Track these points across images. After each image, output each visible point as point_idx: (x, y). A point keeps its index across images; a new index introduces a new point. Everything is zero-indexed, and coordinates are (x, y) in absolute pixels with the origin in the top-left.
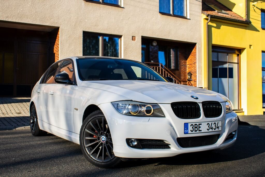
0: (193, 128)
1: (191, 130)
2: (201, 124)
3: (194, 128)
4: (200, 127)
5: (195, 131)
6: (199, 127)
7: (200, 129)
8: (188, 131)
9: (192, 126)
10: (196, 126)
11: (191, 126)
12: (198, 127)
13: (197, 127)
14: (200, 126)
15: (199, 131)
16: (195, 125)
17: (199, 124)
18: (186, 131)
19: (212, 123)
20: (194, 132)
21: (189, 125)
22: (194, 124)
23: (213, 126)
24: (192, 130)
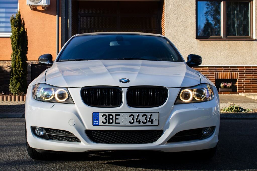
0: (105, 119)
1: (103, 122)
2: (119, 115)
3: (108, 119)
4: (118, 119)
5: (109, 123)
6: (116, 119)
7: (117, 121)
8: (98, 122)
9: (105, 117)
10: (111, 117)
11: (103, 116)
12: (114, 119)
13: (112, 119)
14: (117, 117)
15: (116, 123)
16: (109, 115)
17: (116, 115)
18: (95, 122)
19: (138, 115)
20: (107, 124)
21: (101, 115)
22: (107, 114)
23: (142, 119)
24: (105, 122)
